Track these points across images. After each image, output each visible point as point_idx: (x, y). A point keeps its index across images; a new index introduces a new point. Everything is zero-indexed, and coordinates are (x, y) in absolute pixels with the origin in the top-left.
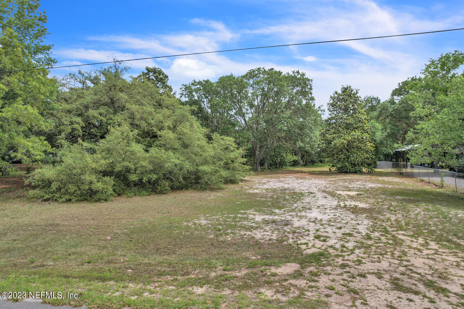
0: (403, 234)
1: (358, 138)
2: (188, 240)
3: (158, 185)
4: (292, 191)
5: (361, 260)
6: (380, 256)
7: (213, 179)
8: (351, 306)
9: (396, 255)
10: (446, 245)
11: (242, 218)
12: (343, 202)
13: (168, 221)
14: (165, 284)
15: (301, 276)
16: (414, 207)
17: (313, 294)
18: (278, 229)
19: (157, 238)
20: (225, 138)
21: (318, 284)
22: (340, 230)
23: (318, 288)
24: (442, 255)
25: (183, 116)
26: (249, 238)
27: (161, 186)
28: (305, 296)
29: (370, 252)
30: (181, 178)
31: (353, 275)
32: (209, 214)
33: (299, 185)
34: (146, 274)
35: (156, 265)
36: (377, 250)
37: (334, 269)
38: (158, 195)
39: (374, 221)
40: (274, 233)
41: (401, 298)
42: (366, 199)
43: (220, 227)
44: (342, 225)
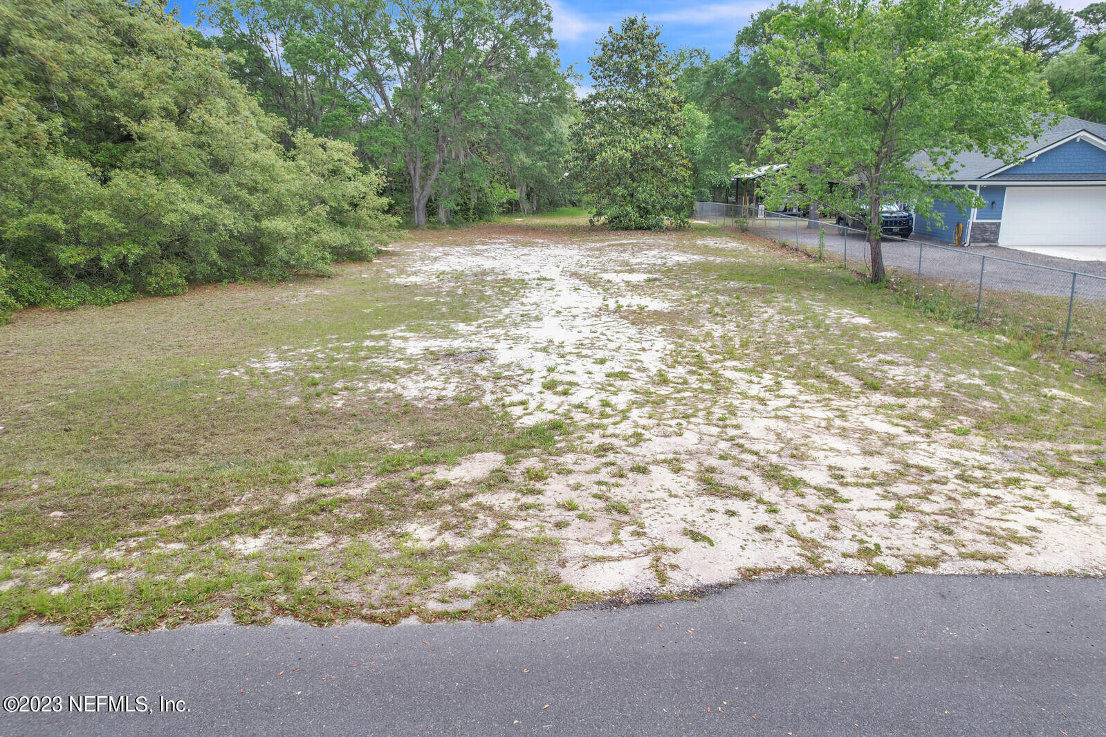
0: (734, 366)
1: (655, 146)
2: (230, 414)
3: (150, 273)
4: (500, 277)
5: (641, 434)
6: (682, 421)
7: (303, 252)
8: (609, 542)
9: (716, 416)
10: (812, 386)
11: (374, 349)
12: (614, 300)
13: (178, 370)
14: (156, 540)
15: (504, 485)
16: (762, 305)
17: (527, 524)
18: (460, 372)
19: (146, 417)
20: (328, 144)
21: (542, 499)
22: (602, 366)
23: (542, 508)
24: (802, 408)
25: (206, 80)
26: (388, 398)
27: (157, 275)
28: (509, 532)
29: (662, 414)
30: (212, 252)
31: (621, 469)
32: (291, 344)
33: (518, 260)
34: (106, 518)
35: (136, 490)
36: (677, 407)
37: (581, 459)
38: (152, 299)
39: (676, 340)
40: (450, 383)
41: (714, 511)
42: (665, 290)
43: (317, 376)
44: (607, 353)
